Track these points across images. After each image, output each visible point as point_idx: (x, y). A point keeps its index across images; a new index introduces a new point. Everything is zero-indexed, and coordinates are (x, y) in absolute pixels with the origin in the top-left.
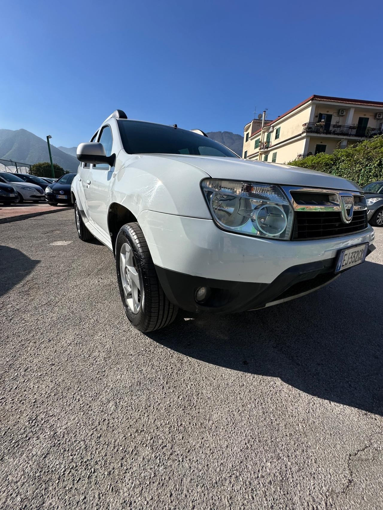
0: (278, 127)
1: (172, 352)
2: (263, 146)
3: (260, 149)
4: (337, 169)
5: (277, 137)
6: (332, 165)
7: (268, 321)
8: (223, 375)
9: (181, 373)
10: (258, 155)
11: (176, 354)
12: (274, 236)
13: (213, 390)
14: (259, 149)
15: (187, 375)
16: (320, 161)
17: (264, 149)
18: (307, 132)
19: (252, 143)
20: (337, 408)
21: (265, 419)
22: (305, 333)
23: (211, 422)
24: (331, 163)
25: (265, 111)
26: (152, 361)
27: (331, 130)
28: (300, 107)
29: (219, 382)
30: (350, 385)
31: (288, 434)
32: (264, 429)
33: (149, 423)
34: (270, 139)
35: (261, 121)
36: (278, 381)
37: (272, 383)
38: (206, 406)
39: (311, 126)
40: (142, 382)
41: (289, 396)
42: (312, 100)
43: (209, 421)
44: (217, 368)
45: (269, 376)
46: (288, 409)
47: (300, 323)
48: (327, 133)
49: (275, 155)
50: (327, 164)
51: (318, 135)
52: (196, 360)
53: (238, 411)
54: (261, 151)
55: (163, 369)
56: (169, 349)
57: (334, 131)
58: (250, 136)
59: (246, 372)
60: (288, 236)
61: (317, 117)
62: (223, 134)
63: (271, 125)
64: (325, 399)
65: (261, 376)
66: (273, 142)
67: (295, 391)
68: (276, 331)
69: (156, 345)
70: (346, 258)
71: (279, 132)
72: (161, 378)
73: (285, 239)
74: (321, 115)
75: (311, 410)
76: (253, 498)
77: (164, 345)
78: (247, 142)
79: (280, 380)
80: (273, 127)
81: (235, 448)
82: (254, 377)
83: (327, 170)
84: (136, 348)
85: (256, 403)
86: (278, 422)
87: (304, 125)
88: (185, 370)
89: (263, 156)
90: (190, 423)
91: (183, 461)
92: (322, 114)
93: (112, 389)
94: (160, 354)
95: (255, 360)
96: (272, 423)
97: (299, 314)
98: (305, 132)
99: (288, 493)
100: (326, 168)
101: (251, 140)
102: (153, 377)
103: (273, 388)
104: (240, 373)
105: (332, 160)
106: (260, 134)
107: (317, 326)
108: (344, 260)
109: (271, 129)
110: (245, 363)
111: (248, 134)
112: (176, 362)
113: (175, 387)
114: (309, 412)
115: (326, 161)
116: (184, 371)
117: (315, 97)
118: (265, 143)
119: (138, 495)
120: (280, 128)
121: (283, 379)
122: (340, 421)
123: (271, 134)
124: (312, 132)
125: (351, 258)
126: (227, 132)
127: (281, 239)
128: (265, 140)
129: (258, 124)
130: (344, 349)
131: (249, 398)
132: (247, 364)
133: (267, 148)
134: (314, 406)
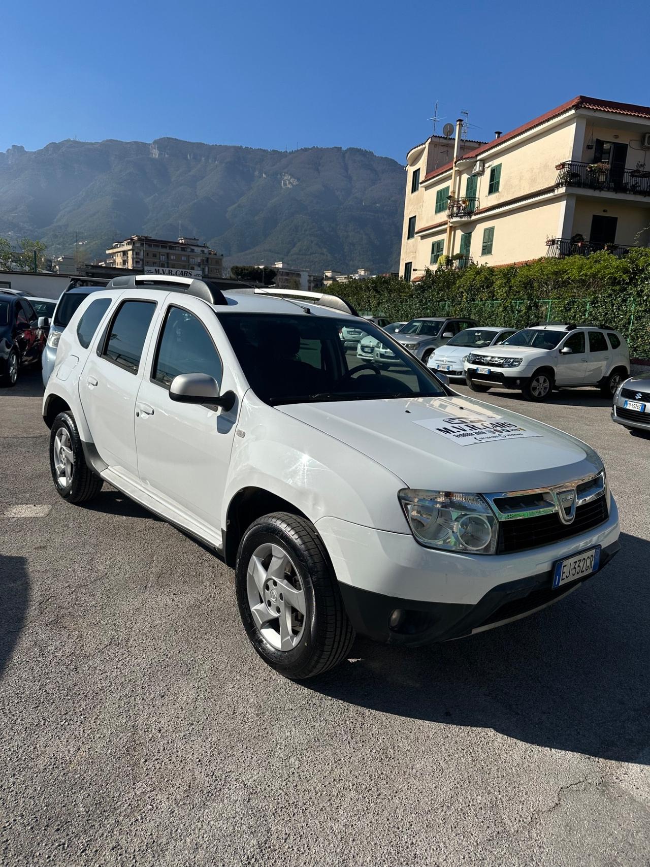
0: (495, 163)
1: (346, 704)
2: (459, 208)
3: (451, 216)
4: (639, 294)
5: (493, 188)
6: (627, 283)
7: (478, 661)
8: (421, 728)
9: (366, 727)
10: (444, 231)
11: (352, 707)
12: (477, 550)
13: (411, 742)
14: (449, 216)
15: (375, 730)
16: (598, 272)
17: (461, 217)
18: (569, 185)
19: (429, 197)
20: (557, 754)
21: (475, 765)
22: (531, 676)
23: (414, 771)
24: (624, 280)
25: (460, 120)
26: (323, 716)
27: (627, 183)
28: (548, 120)
29: (417, 734)
30: (579, 733)
31: (500, 776)
32: (474, 773)
33: (345, 773)
34: (475, 190)
35: (450, 142)
36: (491, 732)
37: (483, 733)
38: (406, 757)
39: (577, 170)
40: (320, 738)
41: (504, 745)
42: (577, 107)
43: (412, 769)
44: (411, 720)
45: (479, 727)
46: (501, 756)
47: (526, 661)
48: (616, 190)
49: (489, 233)
50: (614, 281)
51: (597, 194)
52: (381, 713)
53: (444, 760)
54: (452, 220)
55: (342, 724)
56: (340, 701)
57: (634, 187)
58: (422, 177)
59: (449, 724)
60: (493, 549)
61: (591, 148)
62: (347, 155)
63: (477, 156)
64: (545, 747)
65: (469, 728)
66: (484, 200)
67: (511, 741)
68: (489, 673)
69: (320, 697)
70: (566, 570)
71: (499, 178)
72: (343, 733)
73: (490, 553)
74: (600, 143)
75: (528, 757)
76: (465, 818)
77: (332, 697)
78: (416, 193)
79: (493, 730)
80: (483, 161)
81: (445, 788)
82: (460, 729)
83: (616, 296)
84: (294, 702)
85: (465, 753)
86: (489, 768)
87: (559, 166)
88: (371, 725)
89: (459, 233)
90: (391, 772)
91: (392, 799)
92: (603, 142)
93: (286, 746)
94: (331, 707)
95: (461, 710)
96: (483, 768)
97: (525, 648)
98: (562, 184)
99: (497, 814)
100: (614, 291)
101: (427, 188)
102: (332, 733)
103: (485, 739)
104: (442, 726)
105: (626, 271)
106: (449, 177)
107: (551, 666)
108: (563, 573)
109: (478, 168)
110: (448, 714)
111: (416, 173)
112: (356, 716)
113: (363, 741)
114: (524, 758)
115: (613, 273)
116: (369, 725)
117: (583, 102)
118: (464, 202)
119: (357, 821)
120: (500, 165)
121: (496, 730)
122: (558, 764)
123: (479, 179)
124: (579, 185)
125: (575, 568)
126: (359, 151)
127: (485, 553)
128: (463, 193)
129: (445, 149)
130: (581, 693)
131: (455, 749)
132: (450, 715)
133: (470, 214)
134: (532, 753)
